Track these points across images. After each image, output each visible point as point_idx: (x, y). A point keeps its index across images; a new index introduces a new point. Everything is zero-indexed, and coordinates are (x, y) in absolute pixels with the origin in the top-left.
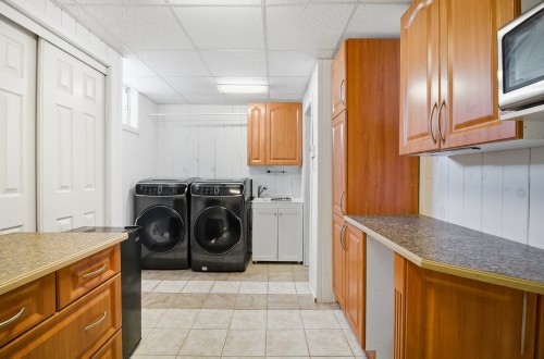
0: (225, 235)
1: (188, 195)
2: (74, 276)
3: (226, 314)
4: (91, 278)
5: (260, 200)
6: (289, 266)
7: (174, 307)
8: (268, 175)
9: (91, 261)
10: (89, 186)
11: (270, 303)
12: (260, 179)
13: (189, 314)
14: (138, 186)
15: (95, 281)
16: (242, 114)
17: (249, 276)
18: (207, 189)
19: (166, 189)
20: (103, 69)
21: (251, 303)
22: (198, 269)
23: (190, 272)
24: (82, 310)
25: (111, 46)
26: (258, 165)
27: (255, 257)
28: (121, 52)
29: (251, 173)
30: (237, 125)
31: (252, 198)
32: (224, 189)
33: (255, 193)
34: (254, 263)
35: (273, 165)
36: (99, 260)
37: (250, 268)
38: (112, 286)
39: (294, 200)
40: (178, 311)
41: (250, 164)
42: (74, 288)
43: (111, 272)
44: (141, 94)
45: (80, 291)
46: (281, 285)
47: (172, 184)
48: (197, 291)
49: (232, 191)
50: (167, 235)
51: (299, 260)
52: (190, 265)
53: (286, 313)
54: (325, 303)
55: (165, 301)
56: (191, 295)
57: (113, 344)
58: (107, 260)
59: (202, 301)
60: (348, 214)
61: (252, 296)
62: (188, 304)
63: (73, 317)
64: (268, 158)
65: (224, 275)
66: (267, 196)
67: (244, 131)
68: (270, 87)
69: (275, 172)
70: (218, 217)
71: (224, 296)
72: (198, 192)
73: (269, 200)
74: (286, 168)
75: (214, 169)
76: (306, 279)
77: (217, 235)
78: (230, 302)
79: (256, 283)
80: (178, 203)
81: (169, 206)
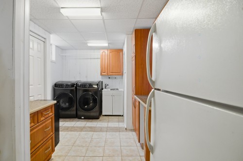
0: (91, 104)
1: (76, 88)
2: (42, 114)
3: (91, 133)
4: (46, 115)
5: (106, 90)
6: (118, 117)
7: (71, 131)
8: (109, 79)
9: (46, 109)
10: (39, 85)
11: (108, 130)
12: (106, 81)
13: (77, 133)
14: (55, 85)
15: (47, 116)
16: (98, 54)
17: (100, 120)
18: (84, 85)
19: (67, 85)
20: (43, 40)
21: (101, 130)
22: (80, 118)
23: (77, 119)
24: (44, 124)
25: (46, 31)
26: (105, 75)
27: (103, 114)
28: (50, 33)
29: (102, 78)
30: (96, 58)
31: (102, 89)
32: (91, 85)
33: (104, 87)
34: (103, 116)
35: (111, 75)
36: (48, 109)
37: (101, 118)
38: (52, 118)
39: (120, 90)
40: (72, 132)
41: (101, 75)
42: (42, 117)
43: (51, 114)
44: (56, 46)
45: (43, 118)
46: (113, 123)
47: (69, 83)
48: (80, 126)
49: (94, 86)
50: (67, 104)
51: (122, 114)
52: (77, 117)
53: (114, 133)
54: (130, 130)
55: (67, 129)
56: (77, 127)
57: (52, 138)
58: (50, 109)
59: (82, 129)
60: (136, 95)
61: (101, 128)
62: (76, 130)
63: (42, 126)
64: (109, 72)
65: (91, 120)
66: (109, 88)
67: (99, 61)
68: (109, 43)
69: (112, 78)
70: (88, 97)
71: (91, 127)
72: (80, 87)
73: (109, 90)
74: (117, 76)
75: (87, 77)
76: (123, 121)
77: (88, 104)
78: (92, 129)
79: (103, 123)
80: (72, 91)
81: (68, 92)
